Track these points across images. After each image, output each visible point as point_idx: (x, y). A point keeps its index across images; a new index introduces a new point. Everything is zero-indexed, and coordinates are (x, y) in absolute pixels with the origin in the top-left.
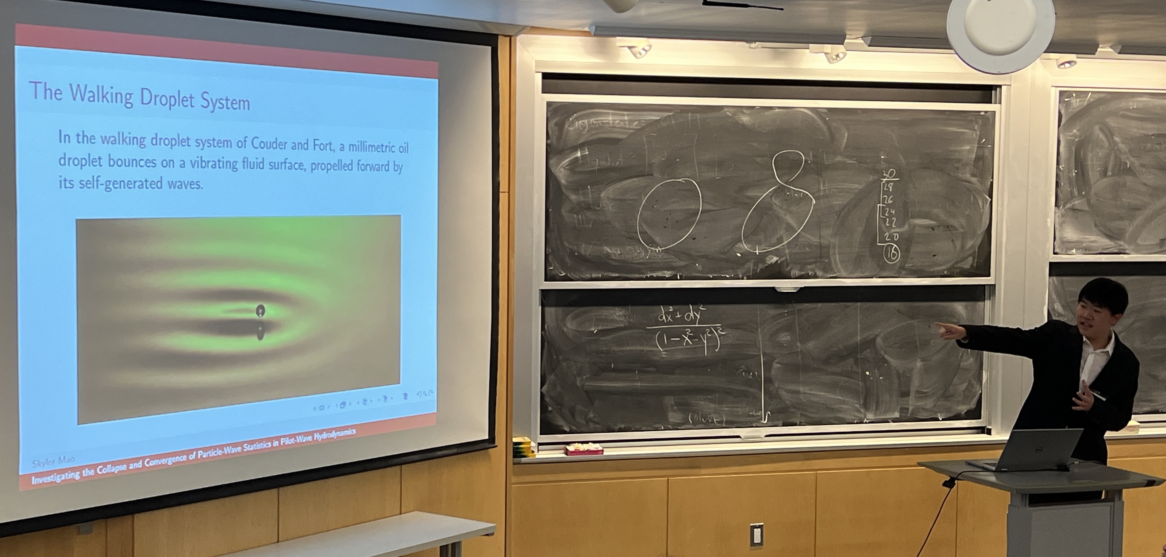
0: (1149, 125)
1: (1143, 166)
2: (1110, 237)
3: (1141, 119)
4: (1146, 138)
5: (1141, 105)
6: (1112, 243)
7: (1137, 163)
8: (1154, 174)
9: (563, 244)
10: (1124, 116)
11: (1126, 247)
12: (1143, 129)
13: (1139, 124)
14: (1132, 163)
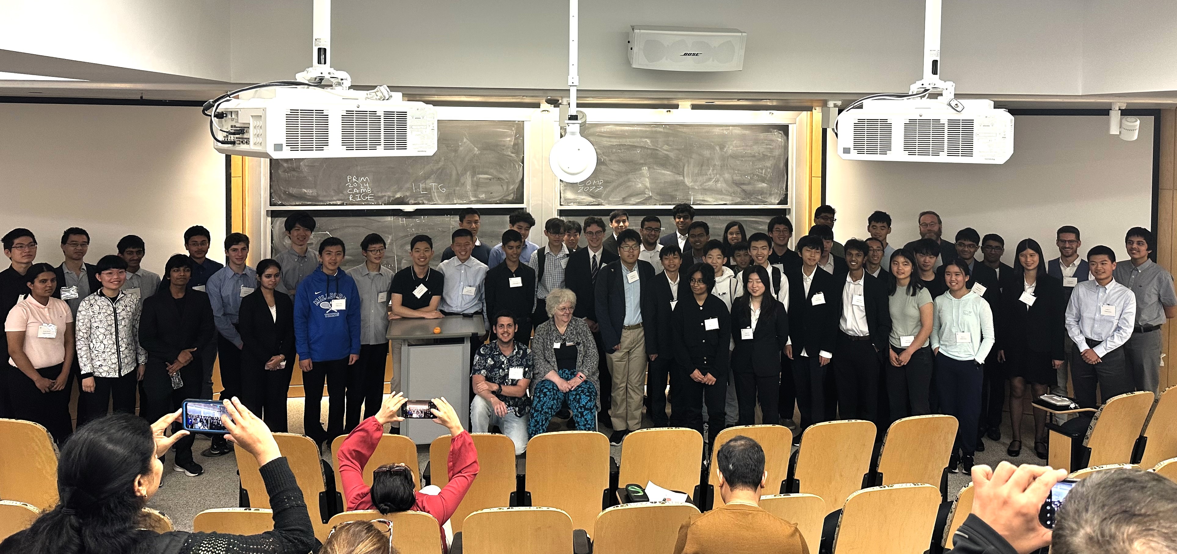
0: (613, 140)
1: (611, 160)
2: (593, 197)
3: (609, 137)
4: (612, 146)
5: (608, 130)
6: (594, 200)
7: (607, 159)
8: (617, 165)
9: (280, 189)
10: (598, 136)
11: (603, 201)
12: (610, 142)
13: (608, 139)
14: (605, 159)
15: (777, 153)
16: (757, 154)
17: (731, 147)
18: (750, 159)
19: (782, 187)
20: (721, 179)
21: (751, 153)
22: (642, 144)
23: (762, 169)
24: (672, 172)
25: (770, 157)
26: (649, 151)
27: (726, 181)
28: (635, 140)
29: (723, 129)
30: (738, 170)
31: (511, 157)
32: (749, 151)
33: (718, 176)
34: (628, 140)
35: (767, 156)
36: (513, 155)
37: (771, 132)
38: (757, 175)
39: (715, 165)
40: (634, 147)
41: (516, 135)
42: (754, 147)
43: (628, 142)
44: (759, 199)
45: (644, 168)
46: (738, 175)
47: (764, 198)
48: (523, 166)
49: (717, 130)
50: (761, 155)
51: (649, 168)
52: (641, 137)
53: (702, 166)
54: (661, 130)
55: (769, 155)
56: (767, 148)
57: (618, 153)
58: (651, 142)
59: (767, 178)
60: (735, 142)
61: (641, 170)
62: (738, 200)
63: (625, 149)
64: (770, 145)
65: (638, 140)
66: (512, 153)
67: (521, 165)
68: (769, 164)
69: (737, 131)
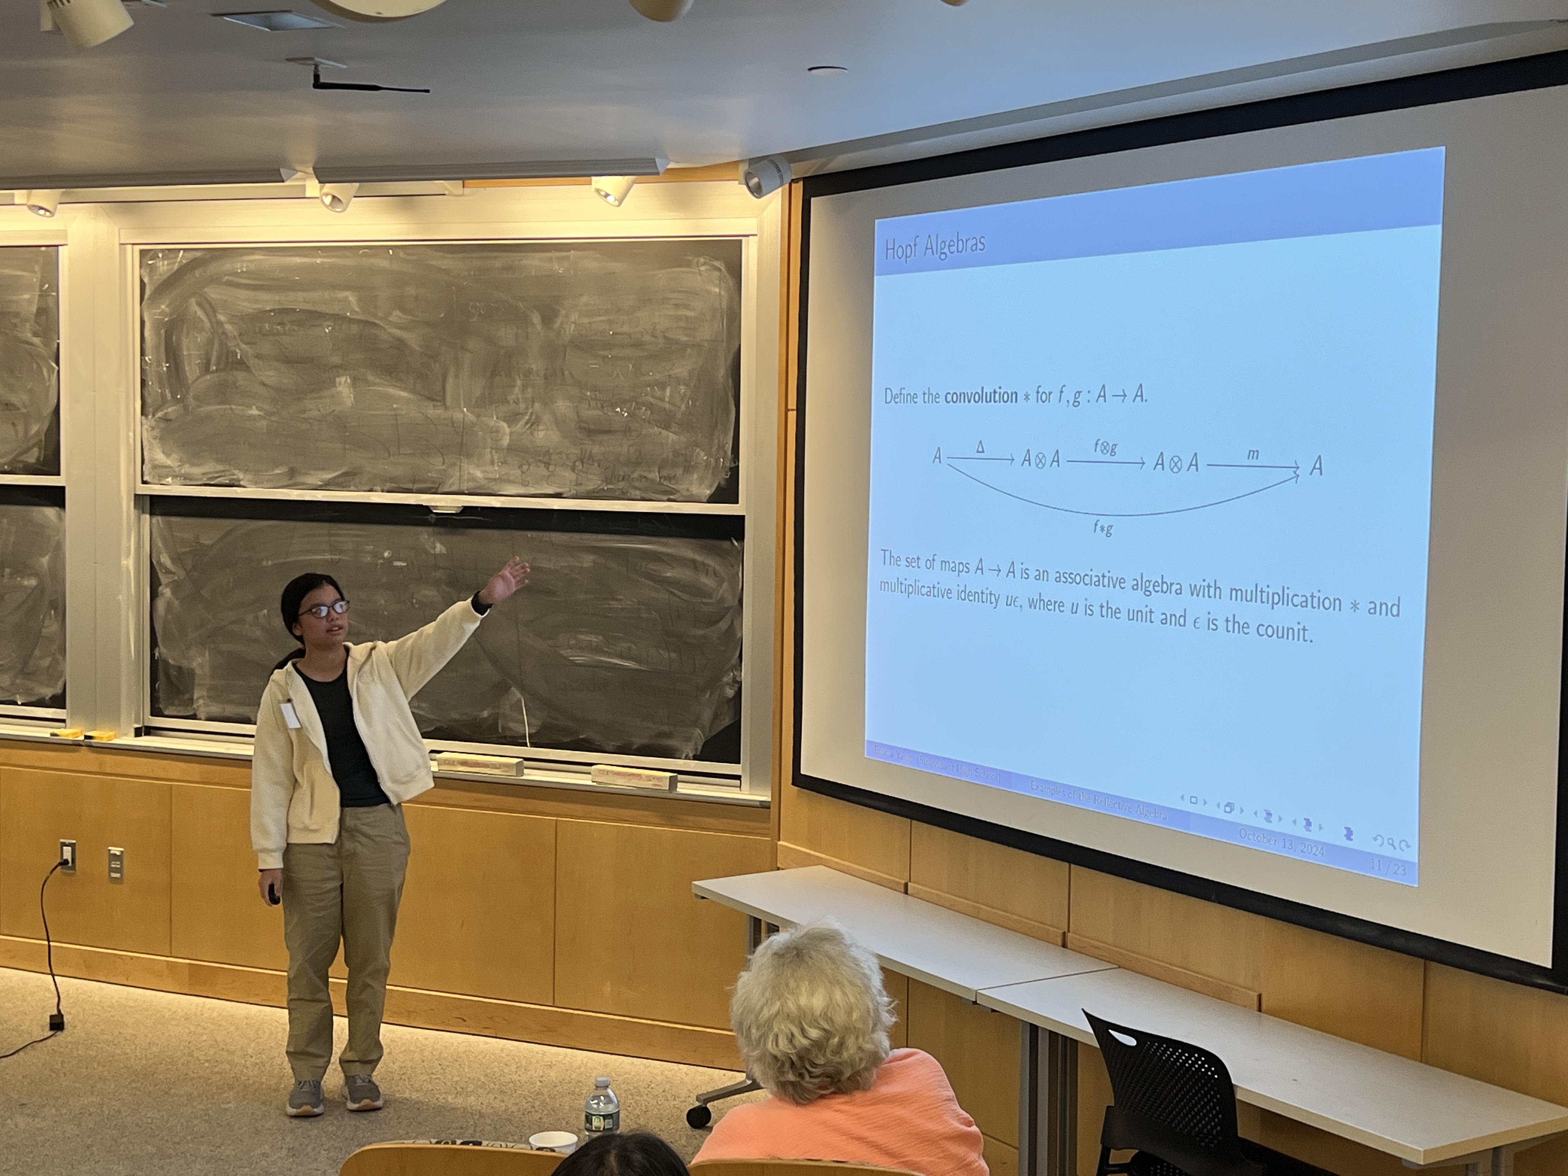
15: (706, 333)
16: (647, 338)
17: (574, 317)
18: (627, 352)
19: (721, 447)
20: (546, 417)
21: (629, 335)
22: (336, 309)
23: (663, 386)
24: (413, 391)
25: (686, 346)
26: (355, 329)
27: (559, 423)
28: (316, 295)
29: (550, 260)
30: (595, 389)
31: (32, 344)
32: (626, 329)
33: (537, 405)
34: (300, 296)
35: (677, 342)
36: (36, 340)
37: (689, 264)
38: (650, 406)
39: (530, 372)
40: (315, 317)
41: (42, 286)
42: (639, 314)
43: (298, 300)
44: (653, 481)
45: (343, 379)
46: (593, 403)
47: (669, 478)
48: (59, 371)
49: (534, 262)
50: (661, 340)
51: (354, 380)
52: (335, 287)
53: (494, 374)
54: (384, 263)
55: (684, 339)
56: (678, 318)
57: (278, 334)
58: (360, 300)
59: (679, 416)
60: (584, 299)
61: (333, 384)
62: (593, 482)
63: (292, 322)
64: (687, 307)
65: (327, 295)
66: (36, 334)
67: (53, 368)
68: (682, 369)
69: (591, 264)
